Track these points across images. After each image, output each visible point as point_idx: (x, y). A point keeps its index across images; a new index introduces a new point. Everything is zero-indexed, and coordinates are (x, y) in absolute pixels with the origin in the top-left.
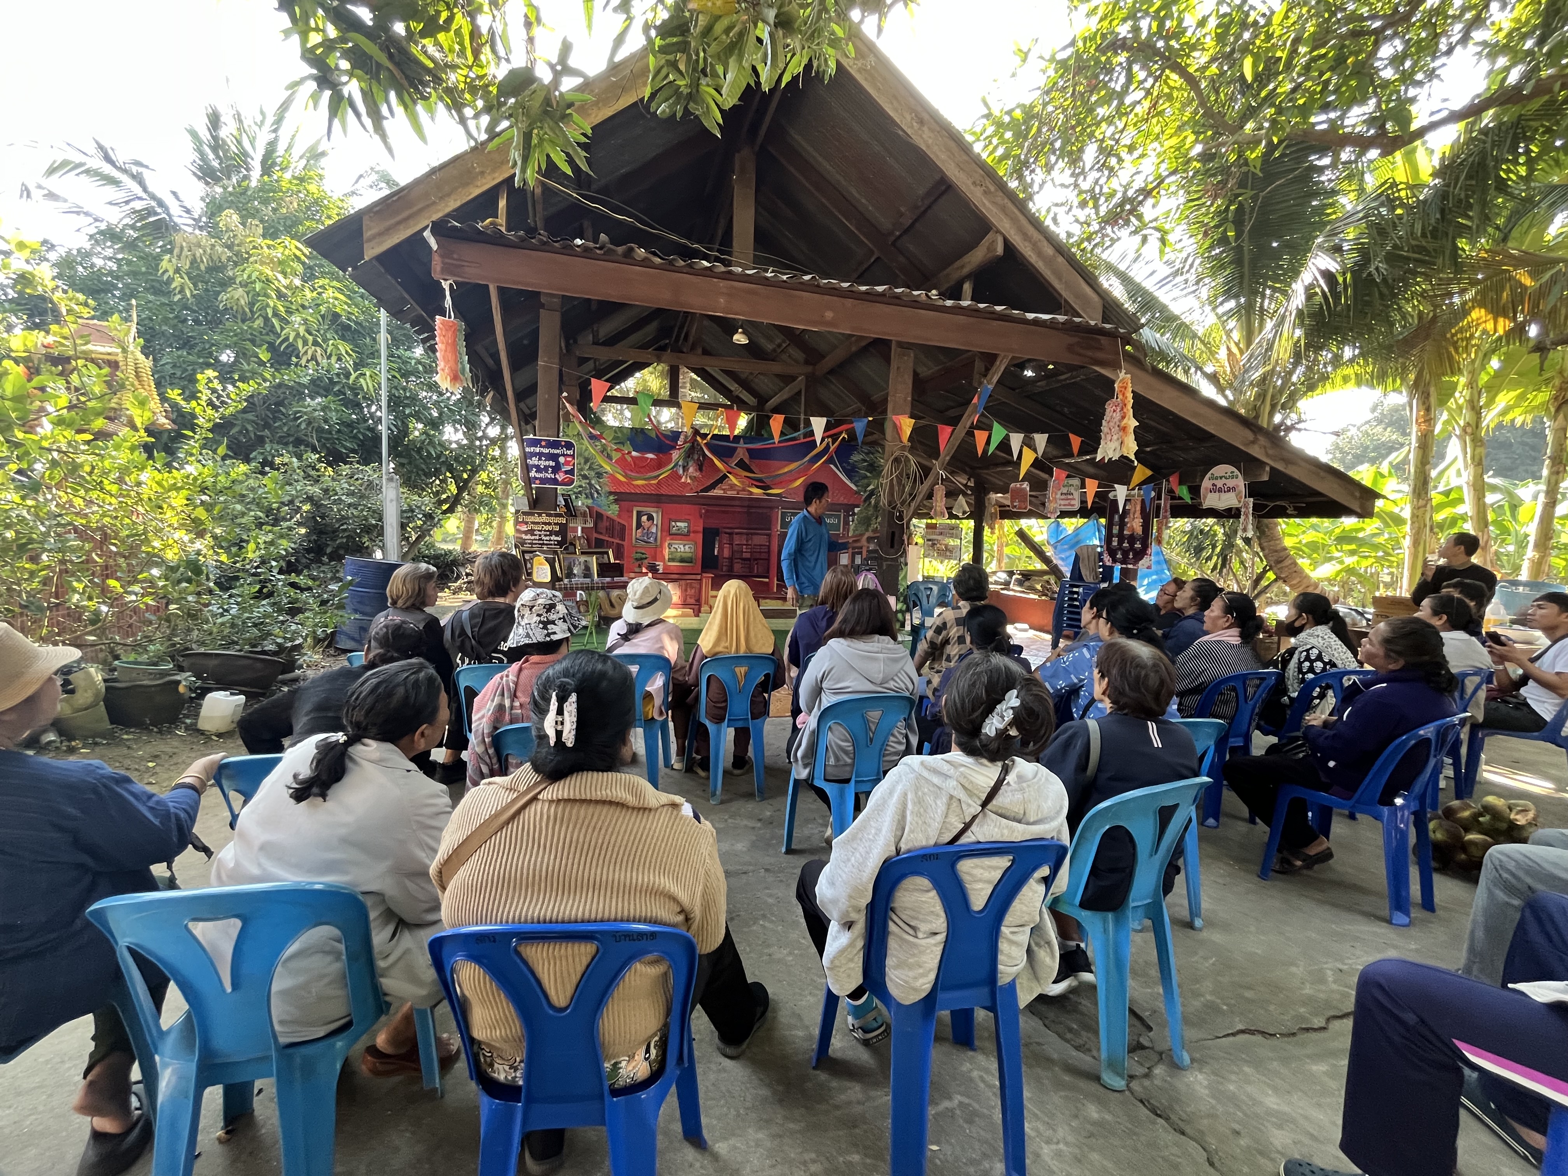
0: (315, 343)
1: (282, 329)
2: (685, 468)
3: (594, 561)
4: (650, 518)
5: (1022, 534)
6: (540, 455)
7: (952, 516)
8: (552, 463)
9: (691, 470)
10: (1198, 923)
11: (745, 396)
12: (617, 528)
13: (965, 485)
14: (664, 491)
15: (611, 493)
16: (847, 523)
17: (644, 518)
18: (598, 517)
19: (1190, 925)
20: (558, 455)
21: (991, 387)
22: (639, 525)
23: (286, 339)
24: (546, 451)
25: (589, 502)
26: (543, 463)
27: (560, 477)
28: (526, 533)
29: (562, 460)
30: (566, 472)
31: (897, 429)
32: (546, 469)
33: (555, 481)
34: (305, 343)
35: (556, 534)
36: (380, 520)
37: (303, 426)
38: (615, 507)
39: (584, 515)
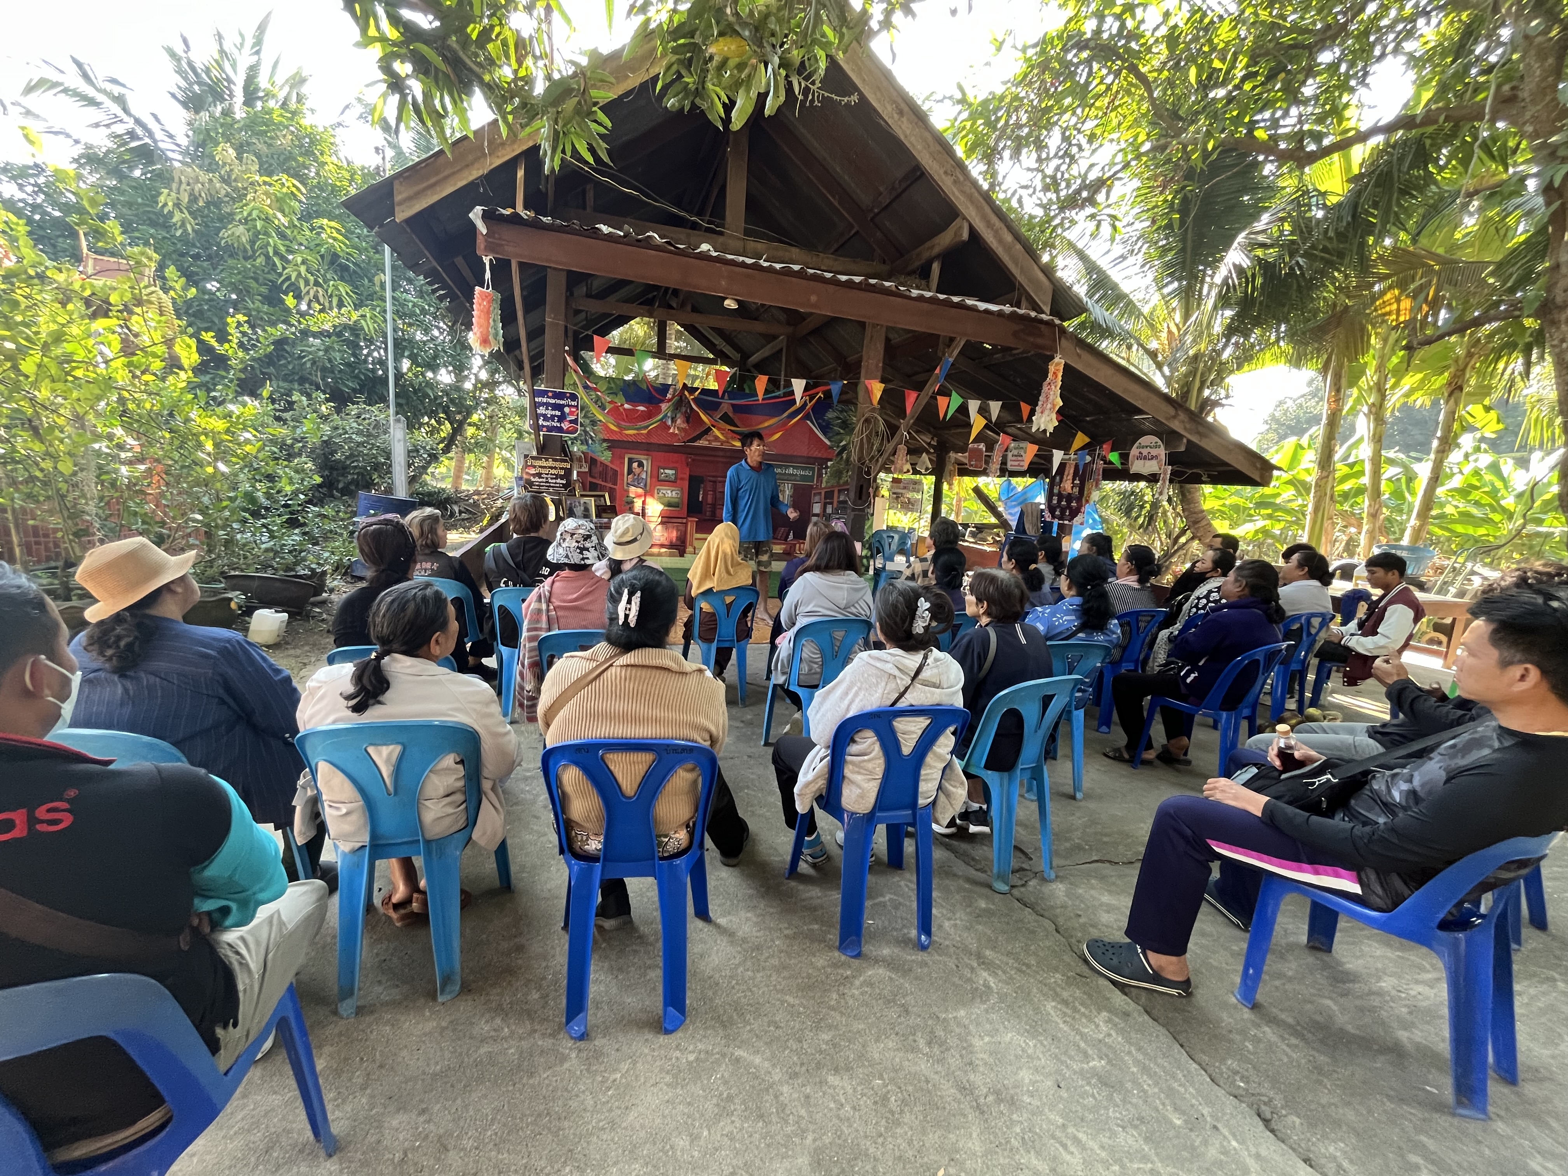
0: (317, 284)
1: (284, 268)
2: (674, 420)
3: (592, 502)
4: (641, 465)
5: (977, 491)
6: (547, 405)
7: (916, 472)
8: (558, 413)
9: (679, 421)
10: (1079, 795)
11: (728, 350)
12: (610, 473)
13: (929, 444)
14: (655, 440)
15: (604, 440)
16: (820, 475)
17: (635, 465)
18: (593, 462)
19: (1073, 798)
20: (564, 406)
21: (951, 360)
22: (630, 471)
23: (288, 278)
24: (552, 401)
25: (584, 448)
26: (550, 413)
27: (565, 425)
28: (534, 475)
29: (567, 410)
30: (571, 422)
31: (868, 393)
32: (553, 416)
33: (560, 430)
34: (307, 283)
35: (562, 477)
36: (388, 458)
37: (308, 365)
38: (608, 454)
39: (579, 460)
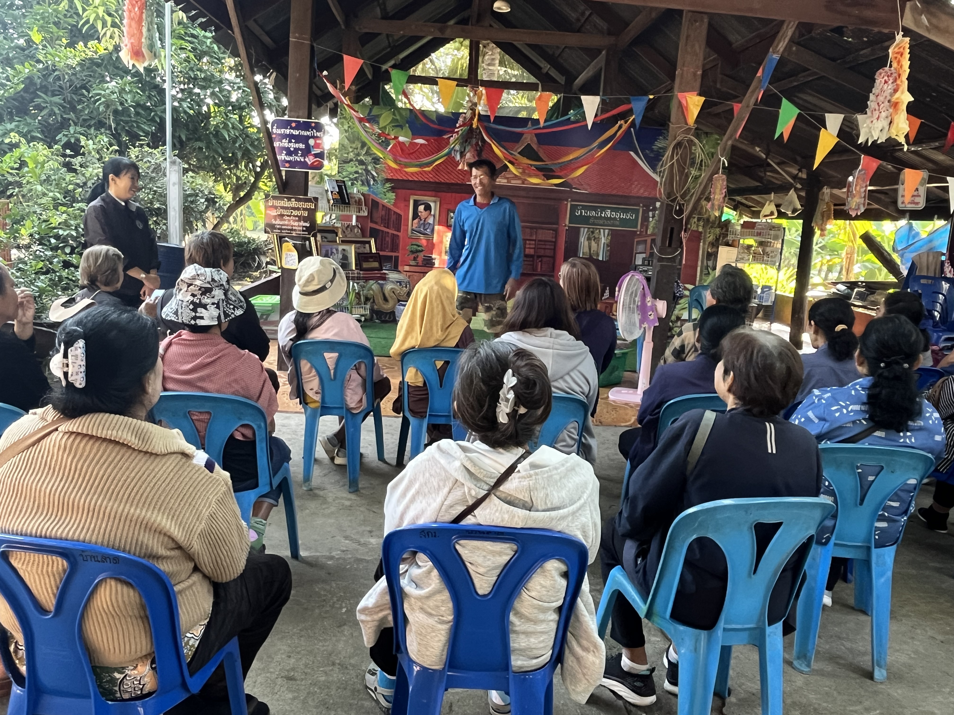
0: (114, 25)
1: (84, 10)
2: (462, 155)
3: (352, 250)
4: (428, 208)
5: (867, 239)
6: (291, 137)
7: (781, 215)
8: (302, 146)
9: (468, 155)
10: (879, 674)
11: (554, 73)
12: (393, 217)
13: (795, 177)
14: (444, 179)
15: (387, 180)
16: (645, 219)
17: (421, 208)
18: (374, 205)
19: (870, 676)
20: (308, 137)
21: (776, 57)
22: (416, 215)
23: (87, 22)
24: (296, 132)
25: (365, 189)
26: (293, 146)
27: (310, 160)
28: (275, 217)
29: (311, 142)
30: (316, 156)
31: (682, 109)
32: (296, 150)
33: (304, 165)
34: (104, 25)
35: (305, 219)
37: (102, 108)
38: (392, 196)
39: (359, 203)
